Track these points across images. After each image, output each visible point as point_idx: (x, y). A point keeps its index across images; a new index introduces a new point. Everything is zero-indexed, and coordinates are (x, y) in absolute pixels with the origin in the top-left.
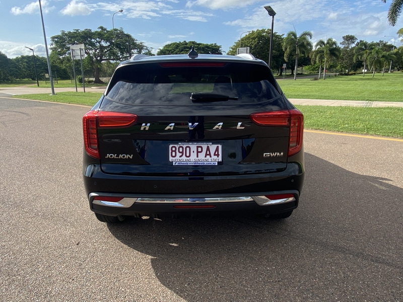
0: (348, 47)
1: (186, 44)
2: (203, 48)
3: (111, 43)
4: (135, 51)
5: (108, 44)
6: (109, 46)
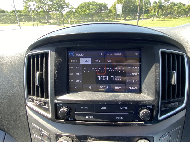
0: (166, 5)
1: (91, 3)
2: (99, 5)
3: (53, 2)
4: (66, 6)
5: (52, 3)
6: (52, 4)
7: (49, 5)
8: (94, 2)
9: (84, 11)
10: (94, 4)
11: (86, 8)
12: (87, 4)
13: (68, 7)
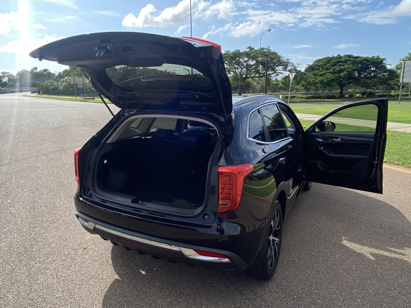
3: (257, 61)
5: (254, 62)
7: (248, 66)
8: (349, 56)
9: (321, 75)
10: (348, 60)
11: (327, 69)
12: (330, 61)
13: (285, 69)
